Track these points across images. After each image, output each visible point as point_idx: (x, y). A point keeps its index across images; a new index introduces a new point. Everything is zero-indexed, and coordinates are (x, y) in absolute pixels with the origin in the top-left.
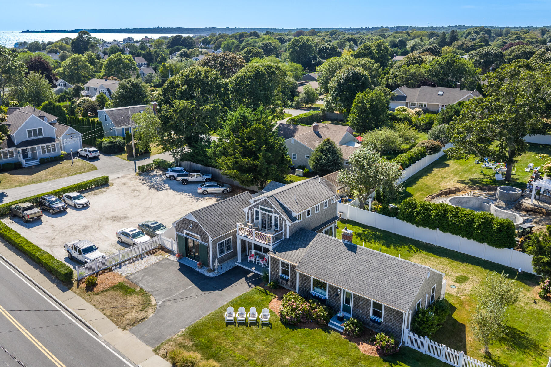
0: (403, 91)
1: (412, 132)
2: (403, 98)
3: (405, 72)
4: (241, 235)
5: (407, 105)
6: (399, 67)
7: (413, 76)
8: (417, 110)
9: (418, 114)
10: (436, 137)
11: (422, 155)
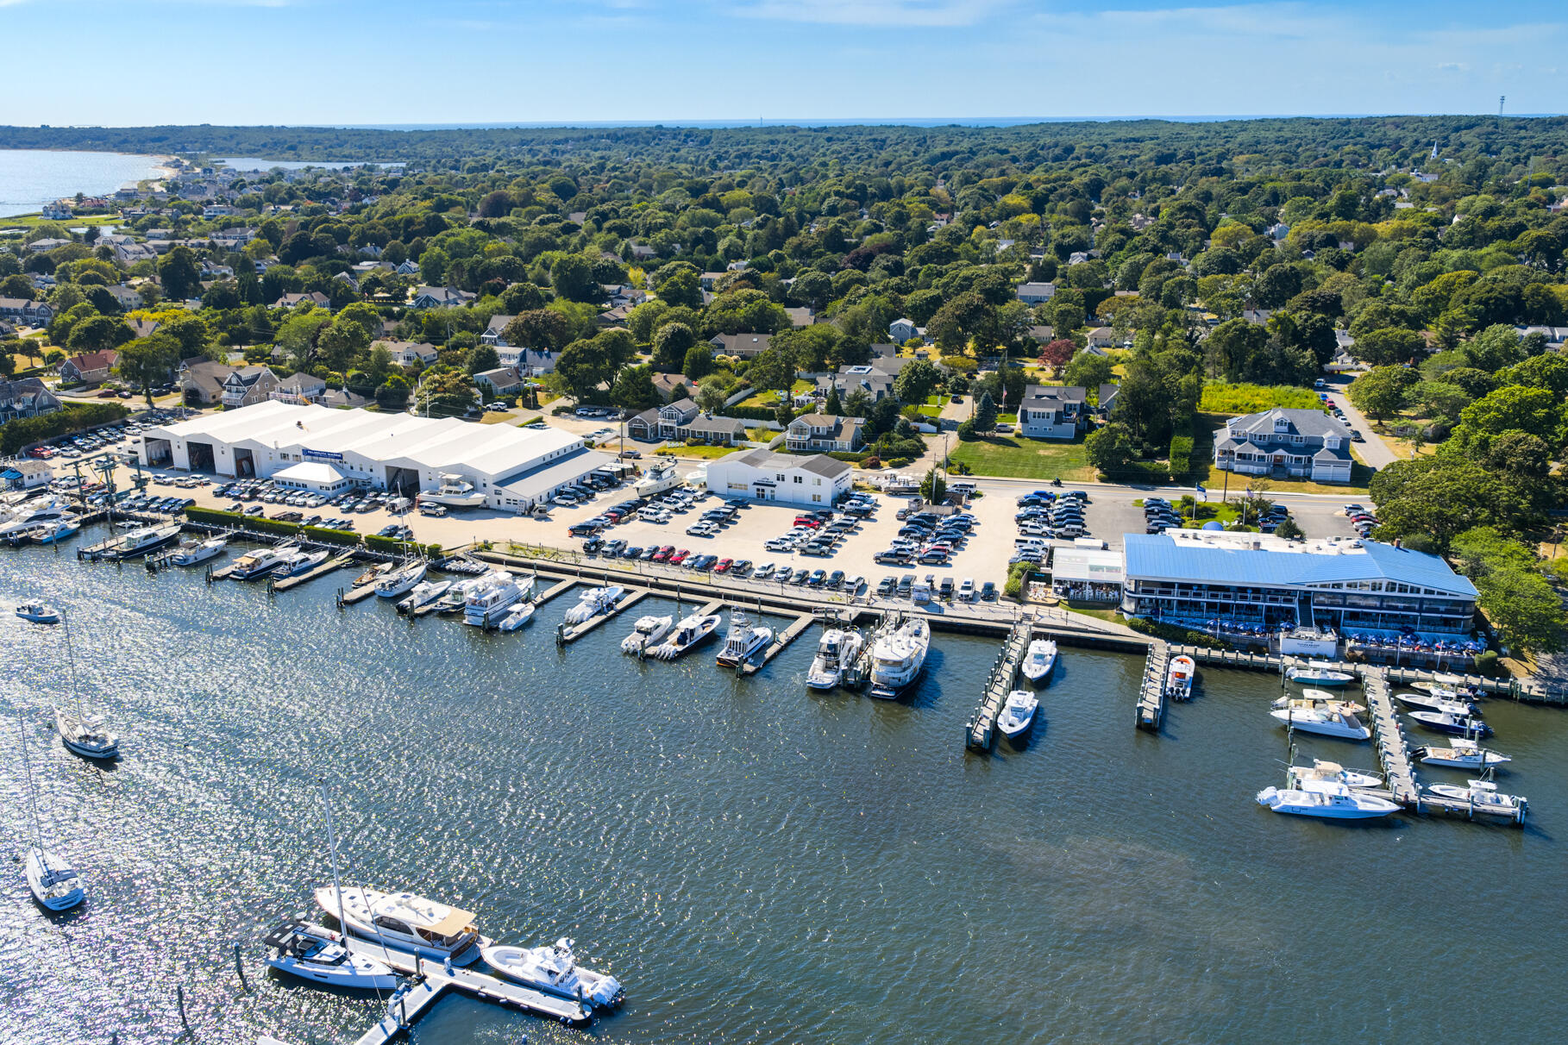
0: (720, 338)
1: (731, 376)
2: (721, 346)
3: (721, 317)
4: (660, 423)
5: (726, 353)
6: (715, 312)
7: (729, 322)
8: (735, 357)
9: (736, 361)
10: (748, 378)
11: (738, 390)
